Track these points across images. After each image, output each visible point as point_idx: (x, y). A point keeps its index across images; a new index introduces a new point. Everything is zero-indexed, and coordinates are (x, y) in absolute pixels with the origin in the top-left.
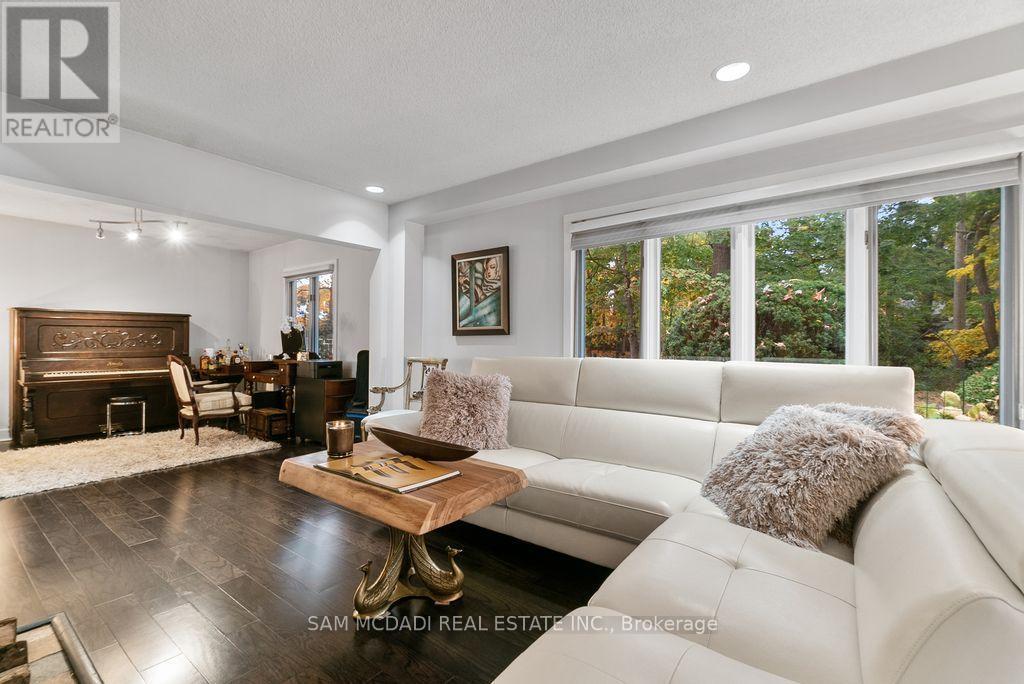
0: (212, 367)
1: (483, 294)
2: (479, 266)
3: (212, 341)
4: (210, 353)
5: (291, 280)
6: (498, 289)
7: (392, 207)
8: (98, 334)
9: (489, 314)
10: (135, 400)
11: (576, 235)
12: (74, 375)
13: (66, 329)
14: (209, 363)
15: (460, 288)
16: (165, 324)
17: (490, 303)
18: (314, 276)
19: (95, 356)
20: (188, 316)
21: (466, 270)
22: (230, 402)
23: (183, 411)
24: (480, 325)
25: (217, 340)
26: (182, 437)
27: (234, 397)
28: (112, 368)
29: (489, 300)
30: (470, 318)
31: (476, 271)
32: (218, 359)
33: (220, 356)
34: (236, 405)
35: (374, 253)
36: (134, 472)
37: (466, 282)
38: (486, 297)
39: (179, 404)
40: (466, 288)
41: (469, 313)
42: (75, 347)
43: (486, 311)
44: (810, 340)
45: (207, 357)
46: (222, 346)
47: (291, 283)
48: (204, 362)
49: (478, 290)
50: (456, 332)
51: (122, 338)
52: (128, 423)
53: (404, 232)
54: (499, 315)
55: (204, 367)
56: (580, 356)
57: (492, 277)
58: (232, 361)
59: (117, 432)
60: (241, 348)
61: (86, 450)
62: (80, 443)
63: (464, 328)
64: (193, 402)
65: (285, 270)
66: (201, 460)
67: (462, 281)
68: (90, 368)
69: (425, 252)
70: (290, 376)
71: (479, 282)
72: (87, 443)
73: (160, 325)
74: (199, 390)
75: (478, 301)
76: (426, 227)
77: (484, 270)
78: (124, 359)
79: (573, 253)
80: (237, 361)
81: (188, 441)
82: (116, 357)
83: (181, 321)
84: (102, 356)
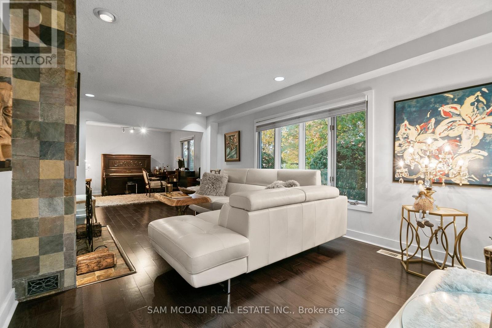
0: (157, 173)
1: (233, 147)
2: (232, 138)
3: (158, 164)
4: (157, 168)
5: (182, 142)
6: (237, 145)
7: (207, 118)
8: (124, 162)
9: (235, 154)
10: (135, 183)
11: (258, 127)
12: (117, 175)
13: (115, 160)
14: (157, 172)
15: (227, 145)
16: (143, 159)
17: (235, 151)
18: (188, 141)
19: (123, 169)
20: (150, 156)
21: (228, 139)
22: (160, 184)
23: (146, 187)
24: (232, 158)
25: (160, 164)
26: (147, 195)
27: (161, 183)
28: (128, 173)
29: (234, 149)
30: (230, 156)
31: (231, 139)
32: (159, 170)
33: (160, 169)
34: (162, 185)
35: (201, 134)
36: (131, 203)
37: (228, 143)
38: (234, 148)
39: (145, 184)
40: (228, 145)
41: (229, 154)
42: (118, 166)
43: (234, 153)
44: (352, 163)
45: (156, 170)
46: (161, 166)
47: (182, 143)
48: (155, 171)
49: (232, 146)
50: (226, 161)
51: (131, 163)
52: (132, 191)
53: (210, 126)
54: (237, 155)
55: (155, 173)
56: (259, 168)
57: (235, 141)
58: (164, 171)
59: (129, 193)
60: (168, 167)
61: (120, 197)
62: (119, 196)
63: (228, 159)
64: (149, 184)
65: (181, 139)
66: (149, 201)
67: (227, 143)
68: (122, 173)
69: (218, 133)
70: (178, 176)
71: (232, 143)
72: (121, 195)
73: (141, 159)
74: (151, 180)
75: (232, 150)
76: (218, 124)
77: (233, 139)
78: (131, 170)
79: (257, 133)
80: (165, 171)
81: (148, 196)
82: (129, 169)
83: (148, 157)
84: (125, 169)
